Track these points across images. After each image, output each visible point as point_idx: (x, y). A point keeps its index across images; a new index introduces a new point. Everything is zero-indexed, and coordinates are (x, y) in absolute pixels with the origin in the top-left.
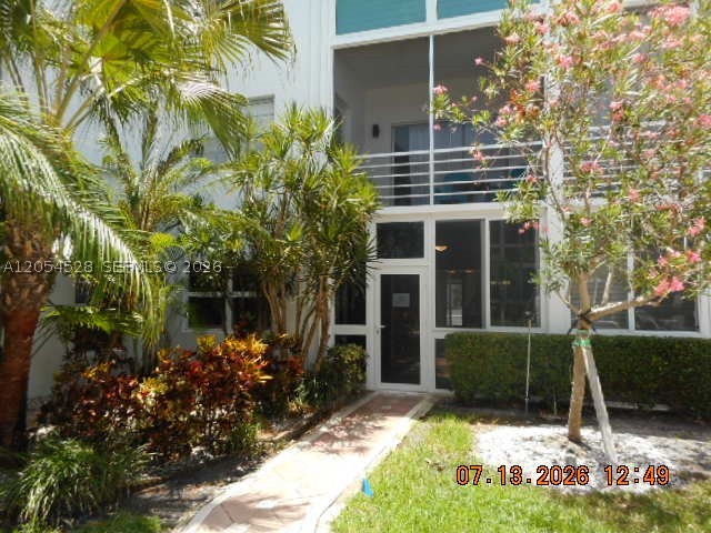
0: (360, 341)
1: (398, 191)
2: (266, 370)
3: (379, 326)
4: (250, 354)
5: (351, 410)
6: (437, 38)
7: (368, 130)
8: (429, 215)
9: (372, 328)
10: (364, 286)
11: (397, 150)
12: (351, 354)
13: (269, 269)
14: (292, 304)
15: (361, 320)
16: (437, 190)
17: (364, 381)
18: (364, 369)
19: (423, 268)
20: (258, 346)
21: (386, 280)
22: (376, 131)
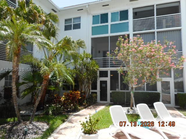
0: (96, 93)
1: (104, 65)
2: (80, 97)
3: (100, 90)
4: (78, 93)
5: (94, 105)
6: (110, 37)
7: (98, 52)
8: (109, 69)
9: (98, 90)
10: (97, 83)
11: (104, 57)
12: (94, 95)
13: (80, 80)
14: (83, 86)
15: (96, 89)
16: (110, 65)
17: (97, 100)
18: (97, 98)
19: (108, 79)
20: (79, 92)
21: (101, 82)
22: (99, 52)
